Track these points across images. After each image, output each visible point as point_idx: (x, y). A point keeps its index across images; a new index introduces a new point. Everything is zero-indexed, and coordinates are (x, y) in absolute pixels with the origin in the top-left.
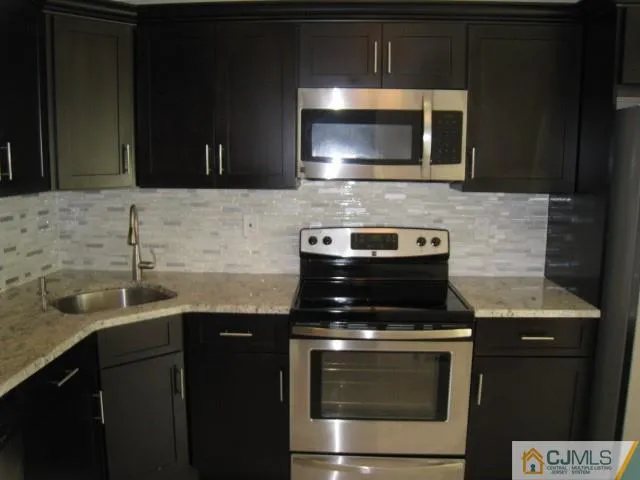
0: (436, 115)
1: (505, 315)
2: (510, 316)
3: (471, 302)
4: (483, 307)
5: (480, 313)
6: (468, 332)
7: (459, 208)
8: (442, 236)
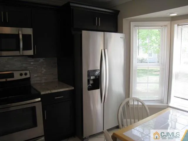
0: (23, 35)
1: (49, 93)
2: (51, 92)
3: (39, 90)
4: (43, 91)
5: (42, 93)
6: (39, 99)
7: (32, 63)
8: (28, 72)
